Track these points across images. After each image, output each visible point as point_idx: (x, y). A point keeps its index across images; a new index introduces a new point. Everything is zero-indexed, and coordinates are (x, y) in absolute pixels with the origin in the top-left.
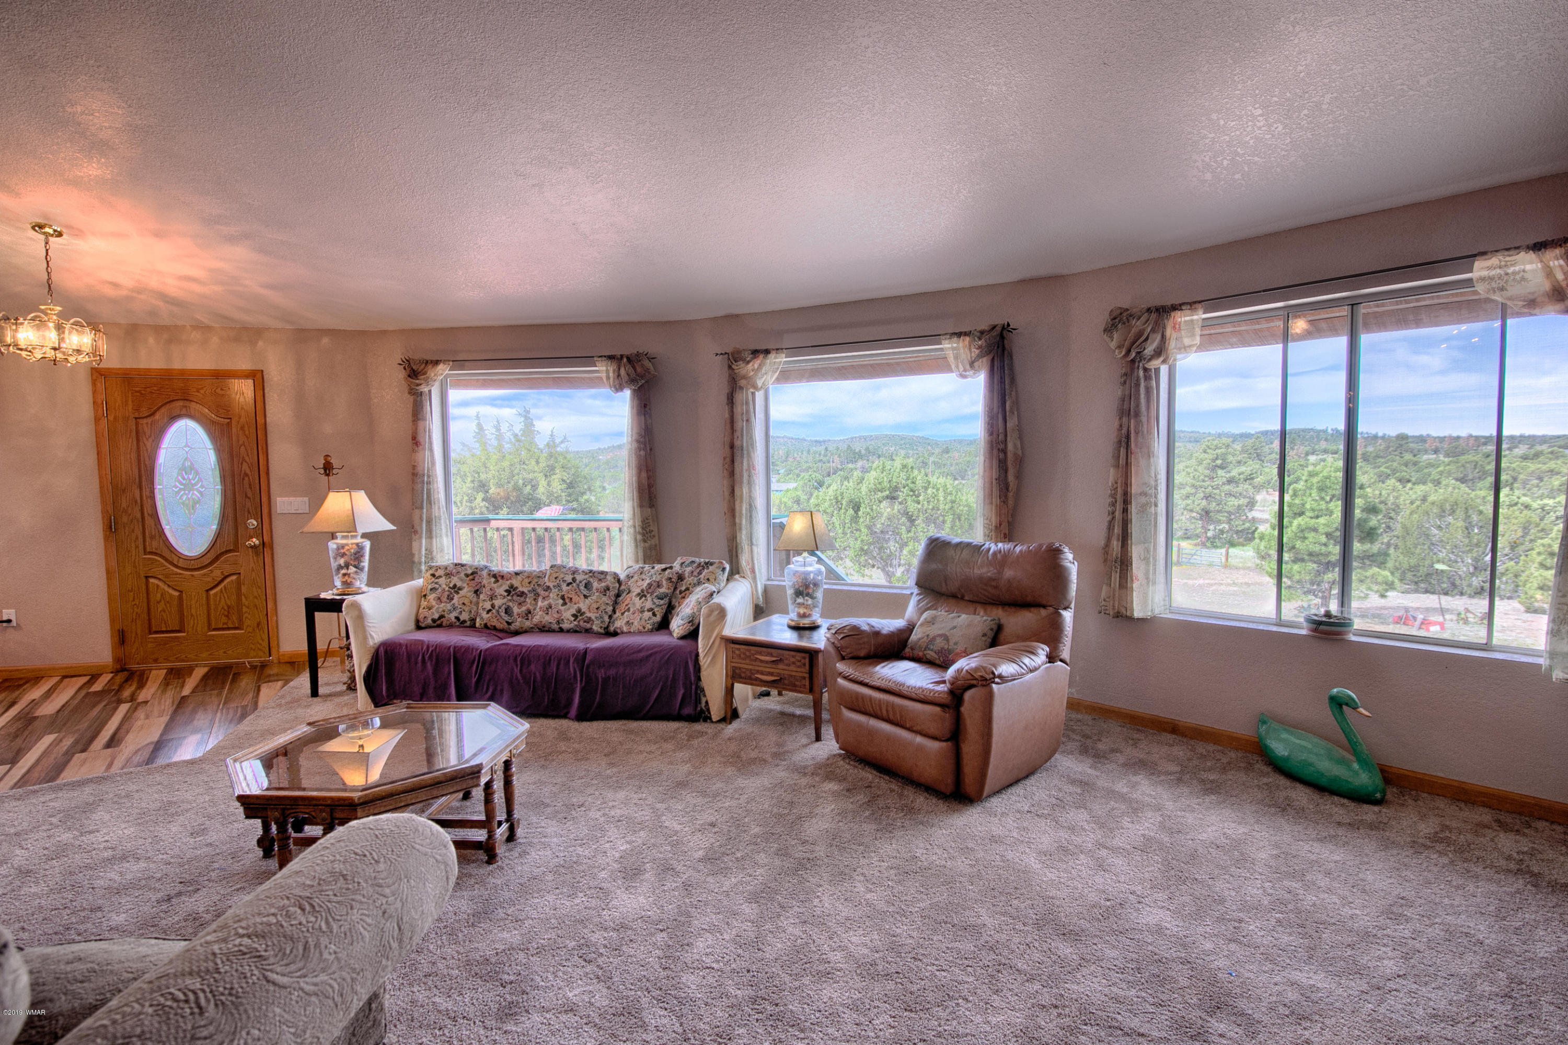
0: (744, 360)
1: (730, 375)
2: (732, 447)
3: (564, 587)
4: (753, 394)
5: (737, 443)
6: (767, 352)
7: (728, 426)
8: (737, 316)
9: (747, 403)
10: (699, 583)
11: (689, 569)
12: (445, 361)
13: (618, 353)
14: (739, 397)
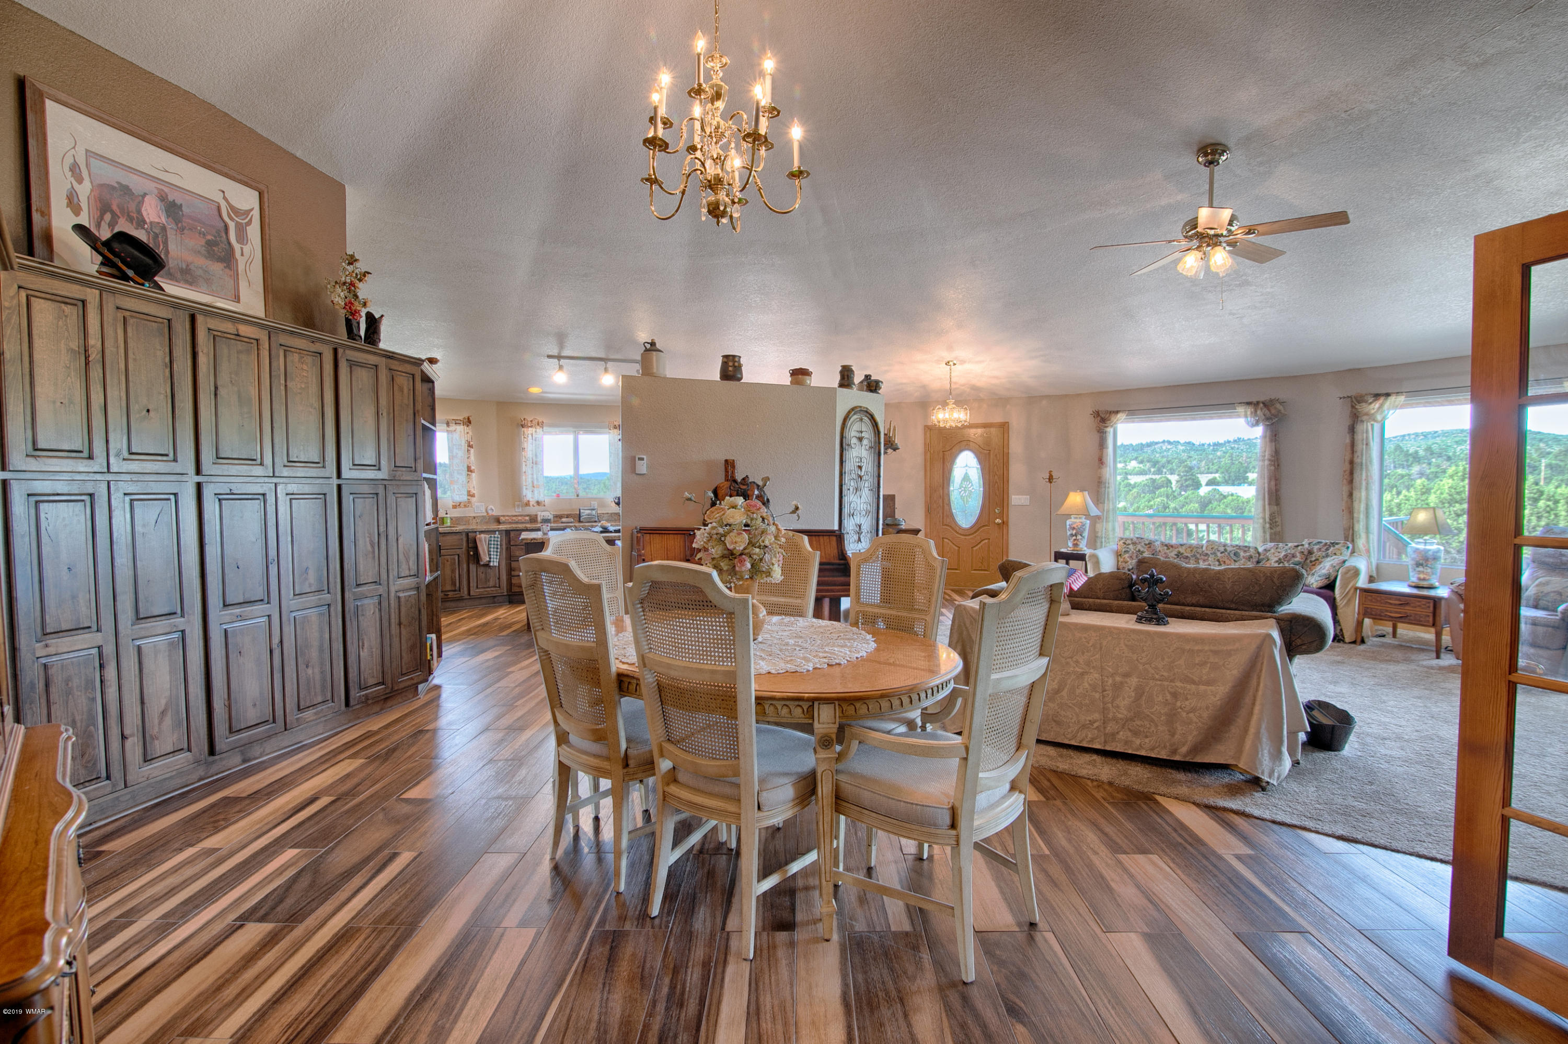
0: (1366, 402)
1: (1352, 412)
2: (1352, 462)
3: (1219, 554)
4: (1372, 425)
5: (1357, 460)
6: (1388, 395)
7: (1349, 448)
8: (1359, 369)
9: (1367, 432)
10: (1327, 556)
11: (1316, 547)
12: (1123, 411)
13: (1254, 400)
14: (1360, 428)
